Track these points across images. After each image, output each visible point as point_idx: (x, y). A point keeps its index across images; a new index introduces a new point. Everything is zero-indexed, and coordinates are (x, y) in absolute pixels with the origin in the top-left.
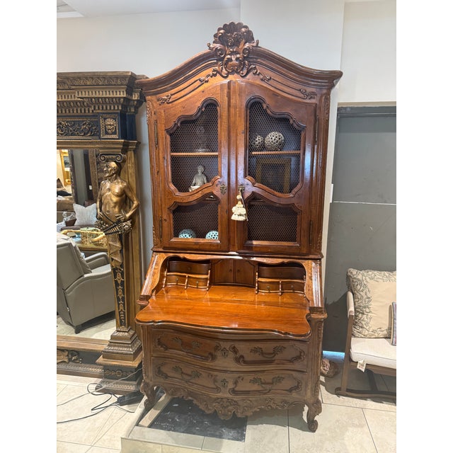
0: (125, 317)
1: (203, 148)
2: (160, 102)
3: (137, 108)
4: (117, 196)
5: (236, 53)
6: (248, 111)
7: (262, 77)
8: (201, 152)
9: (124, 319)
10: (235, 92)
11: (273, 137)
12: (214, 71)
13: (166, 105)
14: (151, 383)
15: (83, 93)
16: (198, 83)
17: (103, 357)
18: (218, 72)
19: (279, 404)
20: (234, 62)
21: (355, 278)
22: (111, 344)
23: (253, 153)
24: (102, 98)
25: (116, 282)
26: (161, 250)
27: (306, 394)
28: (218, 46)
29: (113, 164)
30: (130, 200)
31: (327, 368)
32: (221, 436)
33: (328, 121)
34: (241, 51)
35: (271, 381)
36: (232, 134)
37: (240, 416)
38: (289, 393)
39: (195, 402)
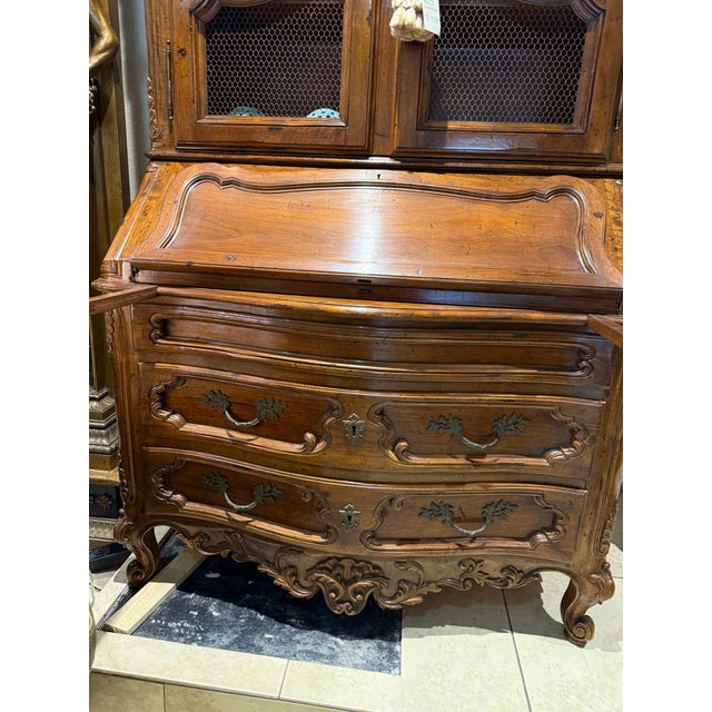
19: (497, 574)
32: (332, 658)
35: (478, 513)
37: (388, 604)
38: (527, 544)
39: (263, 568)
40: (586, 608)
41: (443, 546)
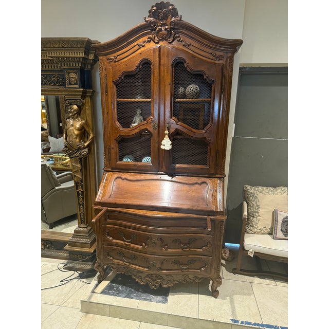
0: (84, 217)
1: (140, 96)
2: (108, 61)
3: (92, 65)
4: (78, 130)
5: (165, 25)
6: (174, 69)
7: (184, 43)
8: (139, 99)
9: (84, 219)
10: (164, 54)
11: (192, 88)
12: (149, 38)
13: (113, 63)
14: (102, 264)
15: (53, 53)
16: (137, 47)
17: (69, 245)
18: (151, 39)
19: (193, 279)
20: (164, 31)
21: (249, 192)
22: (74, 236)
23: (177, 100)
24: (66, 57)
25: (78, 192)
26: (110, 170)
27: (211, 272)
28: (152, 19)
29: (75, 107)
30: (88, 133)
31: (227, 255)
32: (150, 300)
33: (231, 77)
34: (169, 23)
35: (186, 263)
36: (161, 85)
37: (165, 286)
38: (199, 271)
39: (133, 277)
40: (217, 287)
41: (178, 271)
